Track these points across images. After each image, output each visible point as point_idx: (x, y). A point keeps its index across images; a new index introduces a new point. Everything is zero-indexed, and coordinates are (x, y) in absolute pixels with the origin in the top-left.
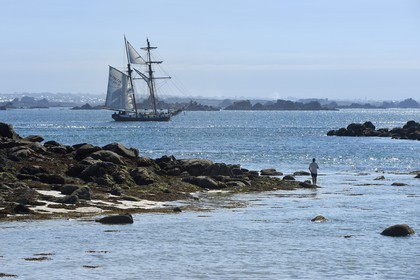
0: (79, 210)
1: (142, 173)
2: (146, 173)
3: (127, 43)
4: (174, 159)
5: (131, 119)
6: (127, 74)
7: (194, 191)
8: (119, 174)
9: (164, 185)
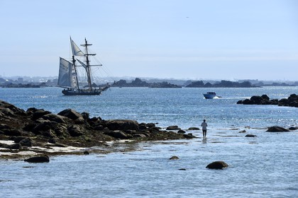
0: (20, 153)
1: (75, 128)
2: (78, 128)
3: (72, 42)
4: (100, 119)
5: (75, 94)
6: (72, 63)
7: (110, 141)
8: (59, 129)
9: (89, 137)
